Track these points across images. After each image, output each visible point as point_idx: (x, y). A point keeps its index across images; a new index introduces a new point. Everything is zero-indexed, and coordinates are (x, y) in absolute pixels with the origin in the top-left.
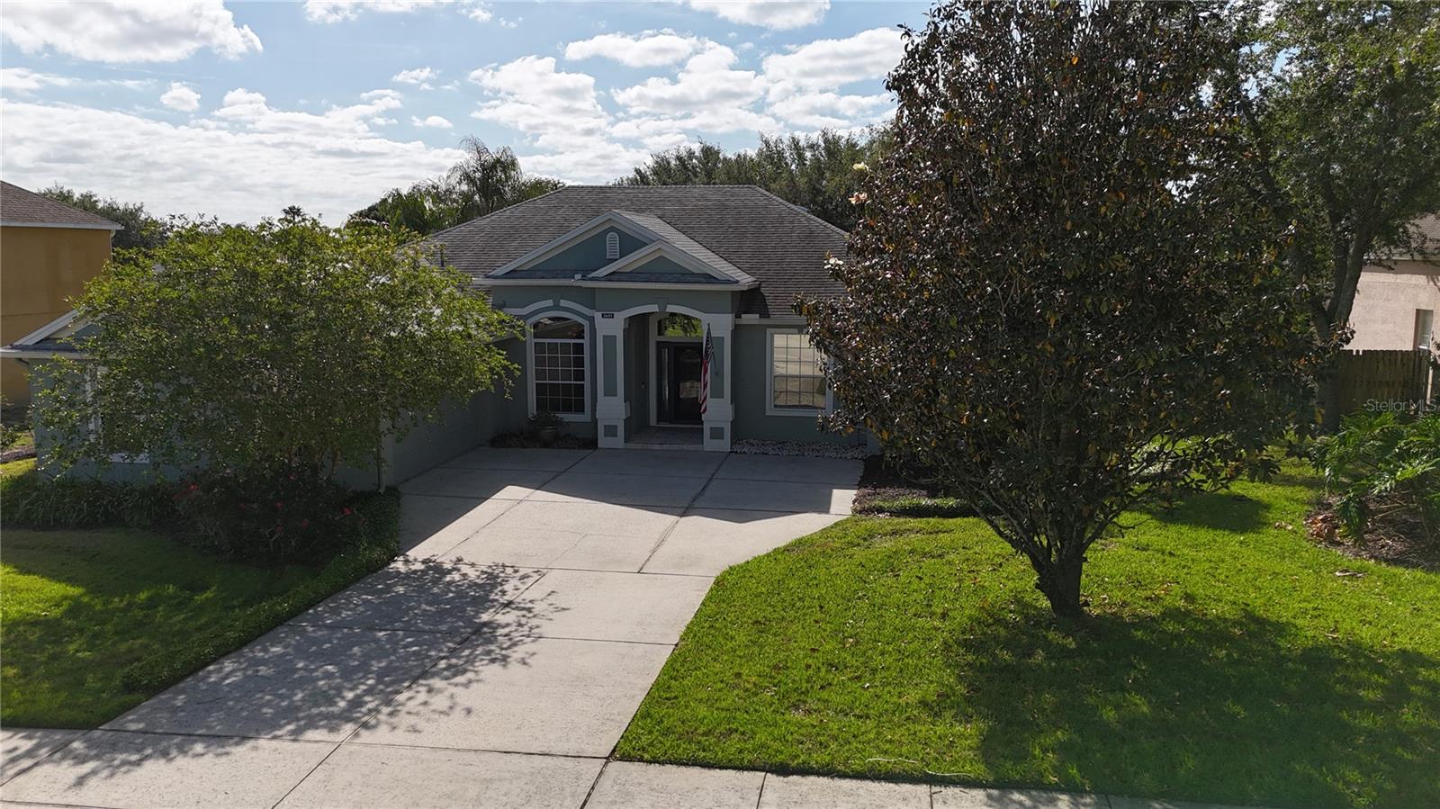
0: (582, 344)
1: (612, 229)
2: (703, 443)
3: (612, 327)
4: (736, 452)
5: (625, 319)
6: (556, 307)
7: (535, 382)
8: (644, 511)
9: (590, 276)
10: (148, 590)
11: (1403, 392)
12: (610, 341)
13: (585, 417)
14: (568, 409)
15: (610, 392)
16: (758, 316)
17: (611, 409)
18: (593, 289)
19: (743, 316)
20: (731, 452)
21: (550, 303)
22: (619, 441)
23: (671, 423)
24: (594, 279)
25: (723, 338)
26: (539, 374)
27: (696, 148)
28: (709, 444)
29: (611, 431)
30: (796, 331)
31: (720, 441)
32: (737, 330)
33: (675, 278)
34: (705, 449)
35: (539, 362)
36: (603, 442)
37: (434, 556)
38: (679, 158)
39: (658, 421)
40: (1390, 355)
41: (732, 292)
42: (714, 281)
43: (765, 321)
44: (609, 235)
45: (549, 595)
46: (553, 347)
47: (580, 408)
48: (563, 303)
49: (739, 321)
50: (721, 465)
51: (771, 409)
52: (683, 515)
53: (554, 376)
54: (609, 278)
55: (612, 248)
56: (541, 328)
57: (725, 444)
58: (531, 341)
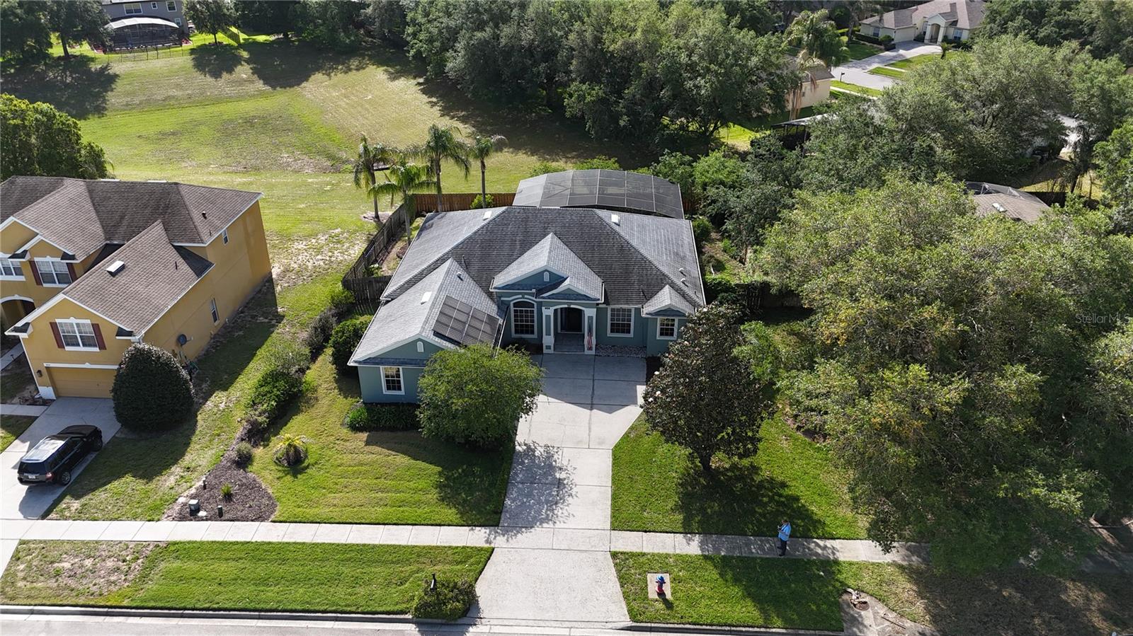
0: (534, 310)
1: (546, 271)
2: (584, 351)
3: (548, 312)
4: (599, 356)
5: (554, 310)
6: (523, 298)
10: (460, 468)
12: (548, 316)
13: (536, 337)
14: (527, 332)
15: (548, 333)
16: (605, 305)
17: (548, 340)
18: (541, 302)
20: (597, 355)
21: (520, 296)
22: (552, 351)
24: (543, 298)
25: (592, 316)
26: (516, 321)
28: (587, 352)
29: (548, 347)
33: (574, 296)
34: (586, 355)
35: (515, 317)
36: (545, 351)
37: (525, 440)
39: (561, 329)
41: (597, 303)
42: (590, 298)
43: (607, 307)
44: (544, 274)
45: (569, 462)
46: (522, 311)
47: (532, 333)
48: (526, 296)
49: (598, 307)
50: (594, 366)
51: (609, 334)
52: (591, 409)
53: (522, 321)
54: (549, 297)
55: (546, 278)
56: (516, 305)
57: (593, 352)
58: (512, 309)
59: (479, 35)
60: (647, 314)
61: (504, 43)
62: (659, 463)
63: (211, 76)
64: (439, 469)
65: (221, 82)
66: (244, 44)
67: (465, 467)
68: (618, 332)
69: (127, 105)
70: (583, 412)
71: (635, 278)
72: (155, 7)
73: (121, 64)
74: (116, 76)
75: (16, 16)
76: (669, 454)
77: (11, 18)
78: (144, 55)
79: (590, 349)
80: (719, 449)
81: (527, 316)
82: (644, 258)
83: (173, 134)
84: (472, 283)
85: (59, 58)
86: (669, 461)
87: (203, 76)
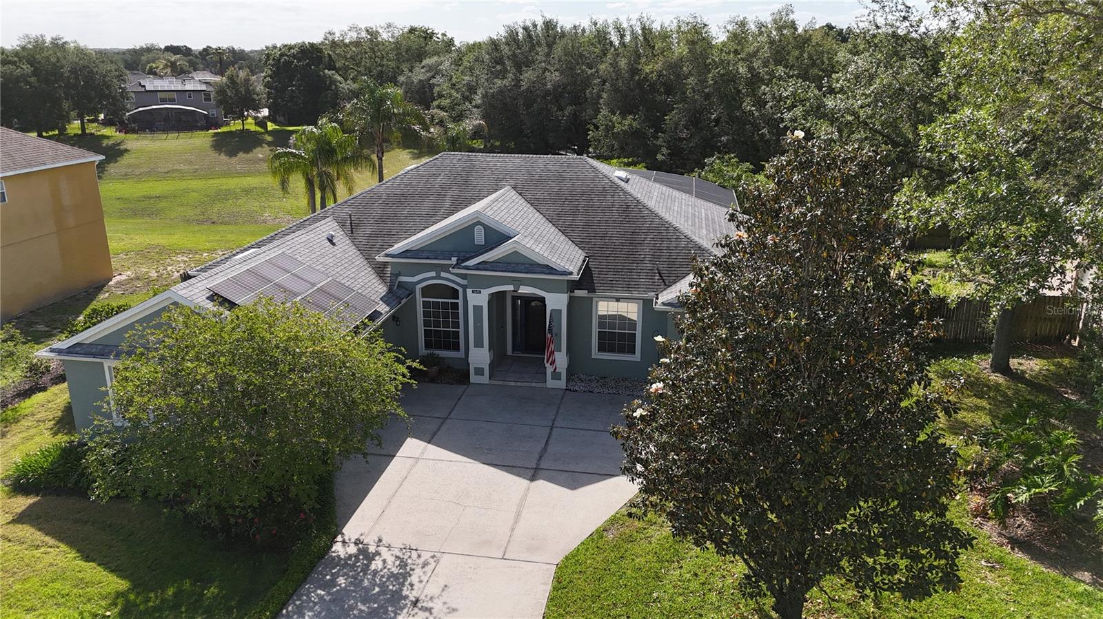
0: (458, 303)
1: (479, 223)
2: (546, 382)
3: (479, 299)
4: (570, 390)
5: (489, 295)
6: (438, 277)
7: (423, 328)
8: (505, 473)
9: (463, 265)
10: (172, 585)
11: (1061, 327)
12: (478, 309)
13: (460, 354)
14: (447, 347)
15: (479, 344)
16: (587, 291)
17: (480, 357)
18: (466, 274)
19: (575, 291)
20: (566, 389)
21: (433, 274)
22: (485, 379)
23: (523, 353)
24: (467, 268)
25: (561, 310)
26: (426, 323)
27: (540, 22)
28: (551, 383)
29: (479, 371)
30: (615, 300)
31: (559, 381)
32: (572, 302)
33: (526, 268)
34: (548, 387)
35: (426, 314)
36: (474, 378)
37: (361, 535)
38: (525, 29)
39: (514, 349)
40: (1054, 299)
41: (568, 280)
42: (555, 272)
43: (591, 295)
44: (475, 228)
45: (443, 590)
46: (436, 305)
47: (456, 347)
48: (443, 274)
49: (572, 294)
50: (559, 408)
51: (595, 354)
52: (533, 479)
53: (437, 324)
54: (477, 267)
55: (479, 237)
56: (427, 291)
57: (562, 384)
58: (420, 300)
59: (499, 82)
60: (664, 304)
61: (525, 87)
62: (666, 604)
63: (226, 155)
64: (122, 585)
65: (234, 160)
66: (271, 131)
67: (187, 584)
68: (612, 350)
69: (126, 175)
70: (514, 484)
71: (645, 252)
72: (190, 97)
73: (137, 144)
74: (126, 151)
75: (28, 83)
76: (694, 585)
77: (22, 84)
78: (164, 136)
79: (556, 376)
80: (835, 568)
81: (446, 316)
82: (664, 224)
83: (157, 197)
84: (352, 251)
85: (76, 135)
86: (694, 600)
87: (217, 154)
